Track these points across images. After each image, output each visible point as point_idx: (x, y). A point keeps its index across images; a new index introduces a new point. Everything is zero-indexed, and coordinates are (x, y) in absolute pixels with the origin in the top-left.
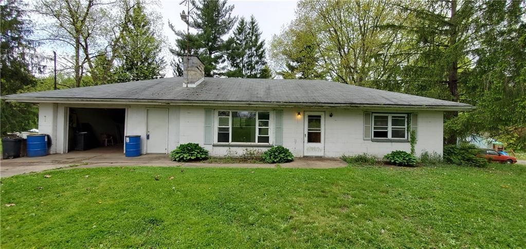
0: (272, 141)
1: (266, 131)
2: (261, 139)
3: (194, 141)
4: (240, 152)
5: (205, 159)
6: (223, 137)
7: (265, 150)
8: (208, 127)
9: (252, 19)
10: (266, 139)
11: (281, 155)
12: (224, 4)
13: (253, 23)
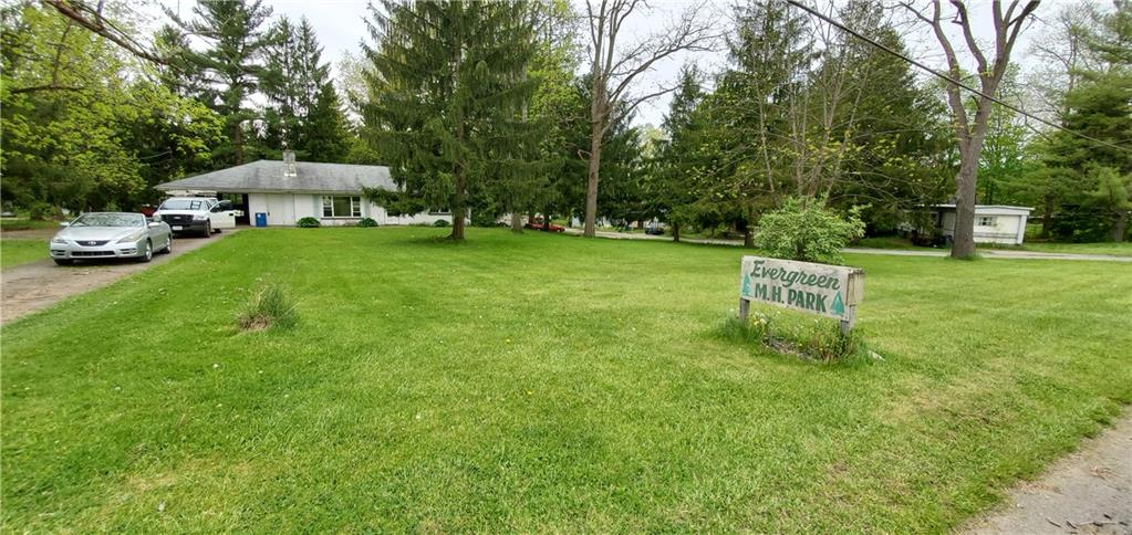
0: (363, 215)
1: (358, 209)
2: (355, 214)
3: (305, 216)
4: (342, 222)
5: (317, 227)
6: (327, 213)
7: (358, 221)
8: (316, 207)
9: (304, 23)
10: (359, 214)
11: (370, 223)
12: (256, 7)
13: (305, 30)
